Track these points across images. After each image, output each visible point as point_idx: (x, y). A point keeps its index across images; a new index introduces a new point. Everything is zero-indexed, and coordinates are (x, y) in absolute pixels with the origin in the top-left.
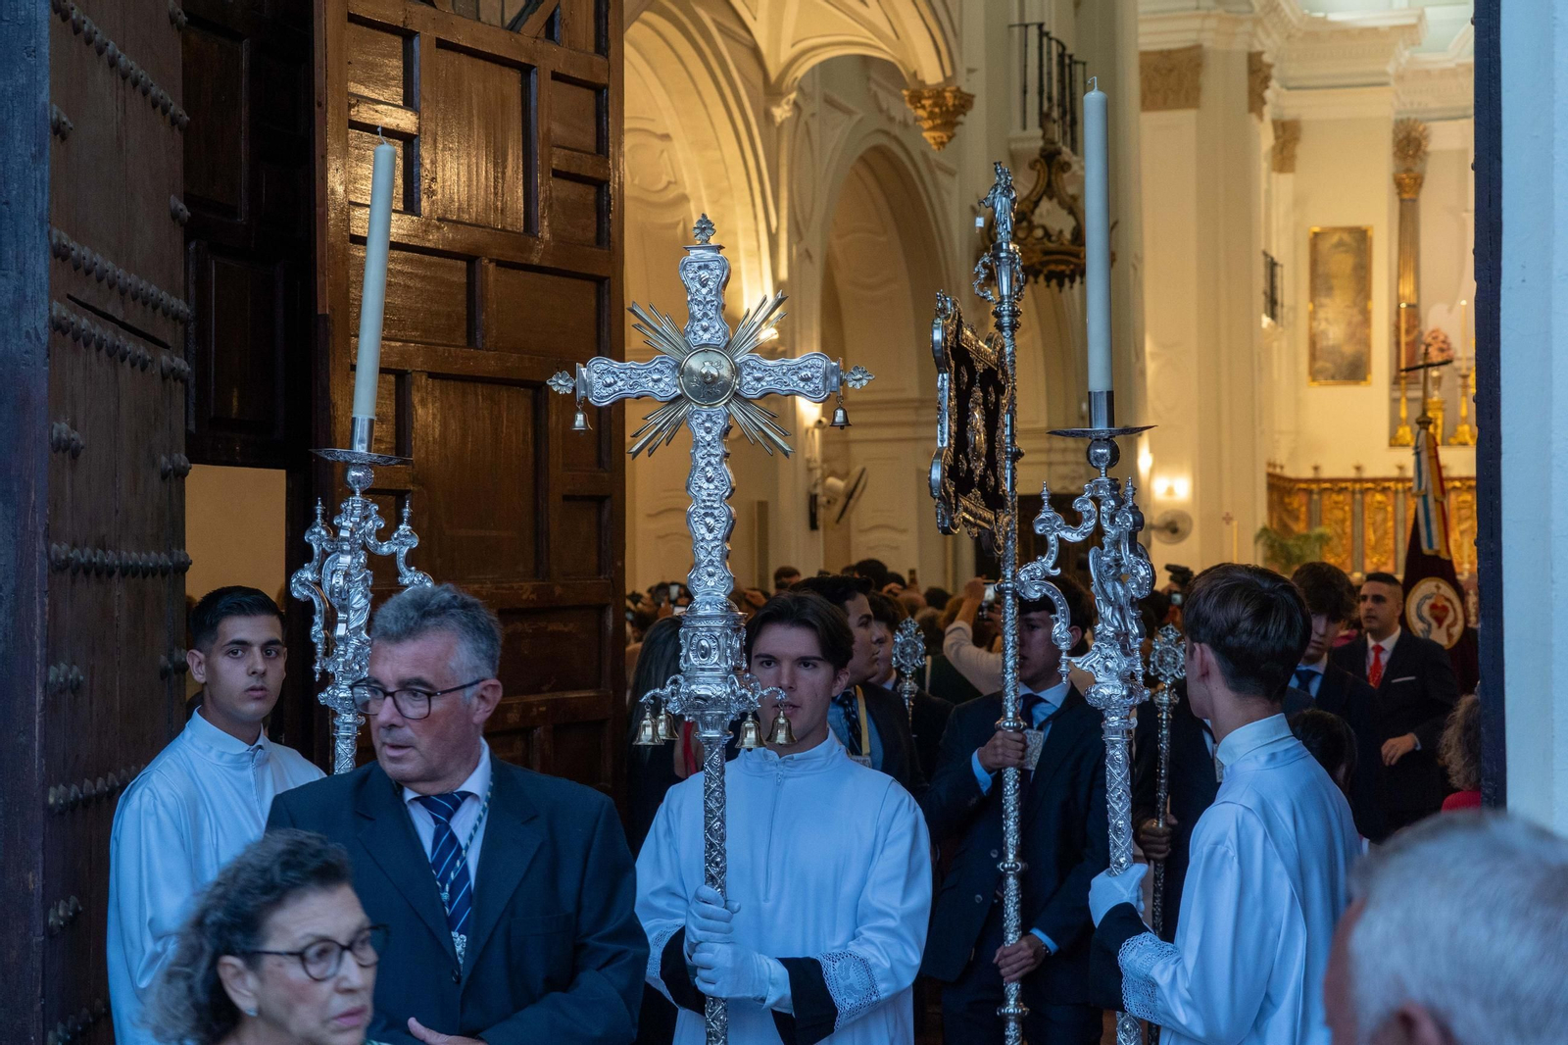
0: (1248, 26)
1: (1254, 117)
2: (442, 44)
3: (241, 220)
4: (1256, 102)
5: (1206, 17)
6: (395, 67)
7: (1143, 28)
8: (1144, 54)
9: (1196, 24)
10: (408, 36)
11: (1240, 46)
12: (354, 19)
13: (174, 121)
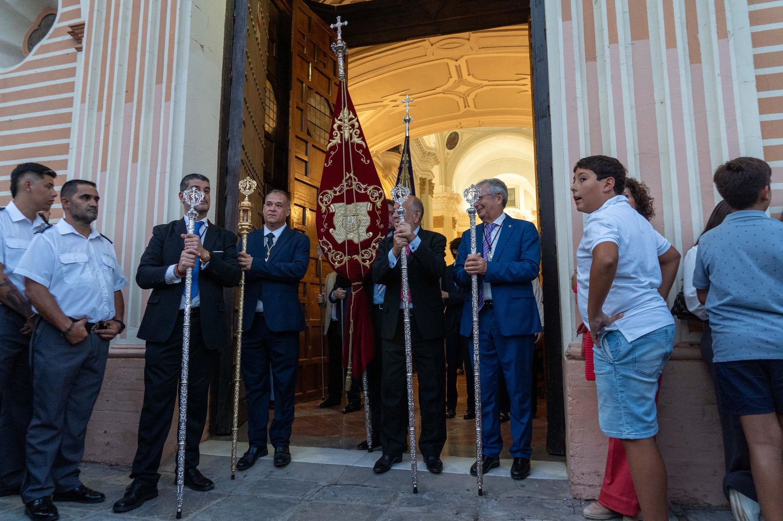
0: (452, 212)
1: (454, 230)
2: (313, 146)
3: (272, 178)
4: (454, 227)
5: (444, 210)
6: (304, 147)
7: (433, 212)
8: (434, 217)
9: (442, 212)
10: (307, 142)
11: (451, 216)
12: (297, 137)
13: (262, 146)
